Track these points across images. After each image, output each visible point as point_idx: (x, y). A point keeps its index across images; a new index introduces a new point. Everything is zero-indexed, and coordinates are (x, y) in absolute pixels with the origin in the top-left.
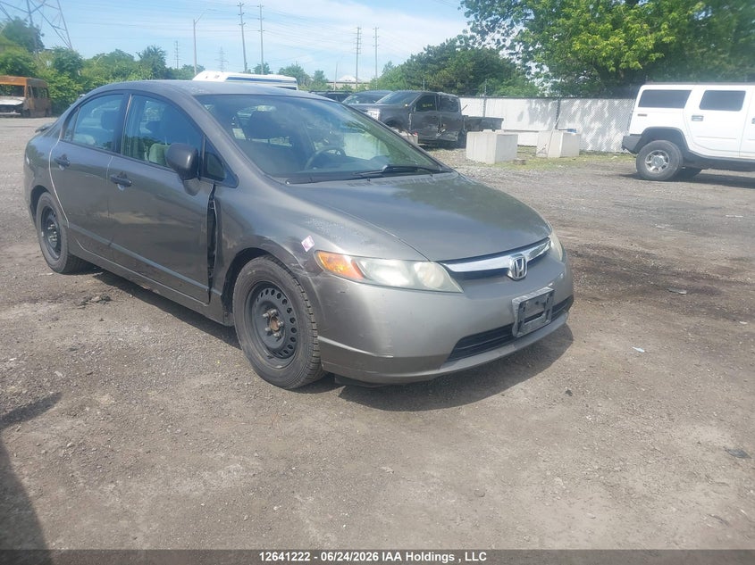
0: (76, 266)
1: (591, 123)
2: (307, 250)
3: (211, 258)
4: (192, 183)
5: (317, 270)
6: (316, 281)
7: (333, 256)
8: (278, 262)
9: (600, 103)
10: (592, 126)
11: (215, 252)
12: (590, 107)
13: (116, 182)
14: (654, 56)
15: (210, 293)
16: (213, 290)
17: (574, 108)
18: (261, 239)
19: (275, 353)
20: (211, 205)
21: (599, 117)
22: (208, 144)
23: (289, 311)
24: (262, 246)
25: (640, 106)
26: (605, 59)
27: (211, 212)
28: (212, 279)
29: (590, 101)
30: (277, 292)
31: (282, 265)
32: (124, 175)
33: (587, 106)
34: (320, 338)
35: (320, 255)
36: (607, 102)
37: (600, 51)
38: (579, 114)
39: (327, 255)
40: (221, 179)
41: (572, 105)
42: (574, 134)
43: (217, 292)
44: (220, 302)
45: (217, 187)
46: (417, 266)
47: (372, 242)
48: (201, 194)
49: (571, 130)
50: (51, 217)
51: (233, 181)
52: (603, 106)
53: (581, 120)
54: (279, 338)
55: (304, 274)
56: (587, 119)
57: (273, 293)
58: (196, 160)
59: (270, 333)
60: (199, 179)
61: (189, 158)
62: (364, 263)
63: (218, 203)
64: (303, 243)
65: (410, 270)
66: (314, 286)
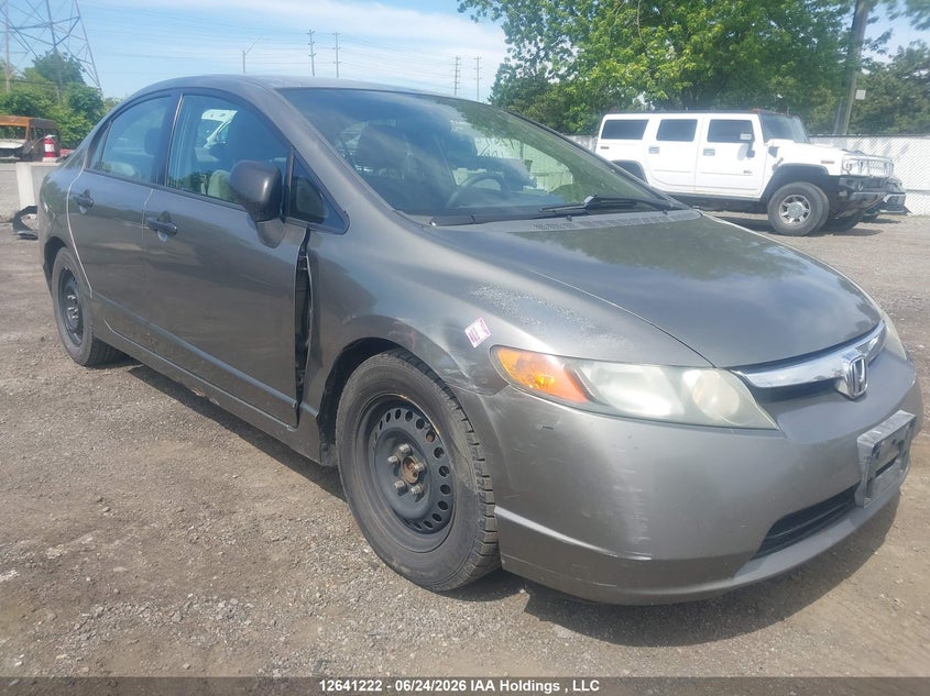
0: (104, 356)
2: (475, 345)
3: (301, 353)
4: (271, 226)
5: (495, 383)
6: (493, 404)
7: (528, 357)
8: (419, 364)
11: (308, 343)
13: (156, 228)
15: (298, 411)
16: (305, 406)
18: (388, 322)
19: (412, 523)
20: (301, 263)
22: (299, 163)
23: (438, 452)
24: (389, 336)
27: (302, 274)
28: (302, 387)
30: (416, 417)
31: (428, 371)
32: (167, 216)
34: (499, 511)
35: (502, 354)
39: (515, 356)
40: (320, 220)
43: (311, 410)
44: (316, 426)
45: (312, 234)
46: (691, 377)
47: (599, 330)
48: (287, 245)
50: (71, 283)
51: (339, 222)
54: (420, 496)
55: (469, 389)
57: (409, 416)
58: (278, 190)
59: (403, 491)
60: (284, 221)
61: (266, 185)
62: (588, 372)
63: (314, 260)
64: (467, 331)
65: (677, 386)
66: (490, 414)
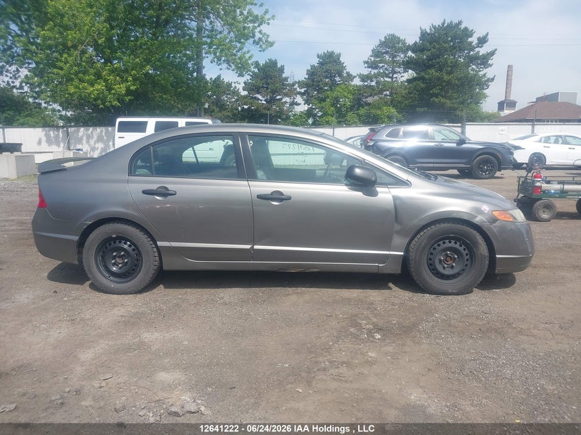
1: (95, 144)
9: (99, 130)
10: (96, 145)
12: (92, 133)
14: (127, 99)
15: (388, 256)
16: (393, 253)
17: (81, 134)
21: (100, 139)
25: (118, 132)
26: (96, 99)
29: (91, 129)
33: (90, 132)
36: (104, 129)
37: (89, 94)
38: (85, 138)
41: (78, 131)
42: (82, 152)
43: (399, 253)
44: (401, 259)
49: (79, 150)
52: (102, 132)
53: (88, 142)
56: (92, 142)
66: (495, 229)
